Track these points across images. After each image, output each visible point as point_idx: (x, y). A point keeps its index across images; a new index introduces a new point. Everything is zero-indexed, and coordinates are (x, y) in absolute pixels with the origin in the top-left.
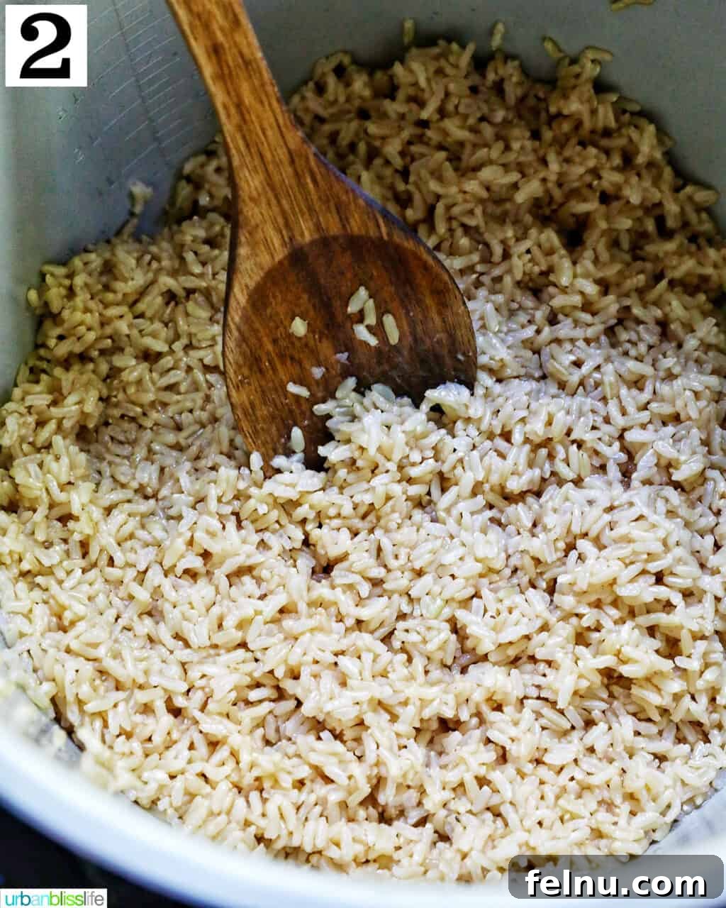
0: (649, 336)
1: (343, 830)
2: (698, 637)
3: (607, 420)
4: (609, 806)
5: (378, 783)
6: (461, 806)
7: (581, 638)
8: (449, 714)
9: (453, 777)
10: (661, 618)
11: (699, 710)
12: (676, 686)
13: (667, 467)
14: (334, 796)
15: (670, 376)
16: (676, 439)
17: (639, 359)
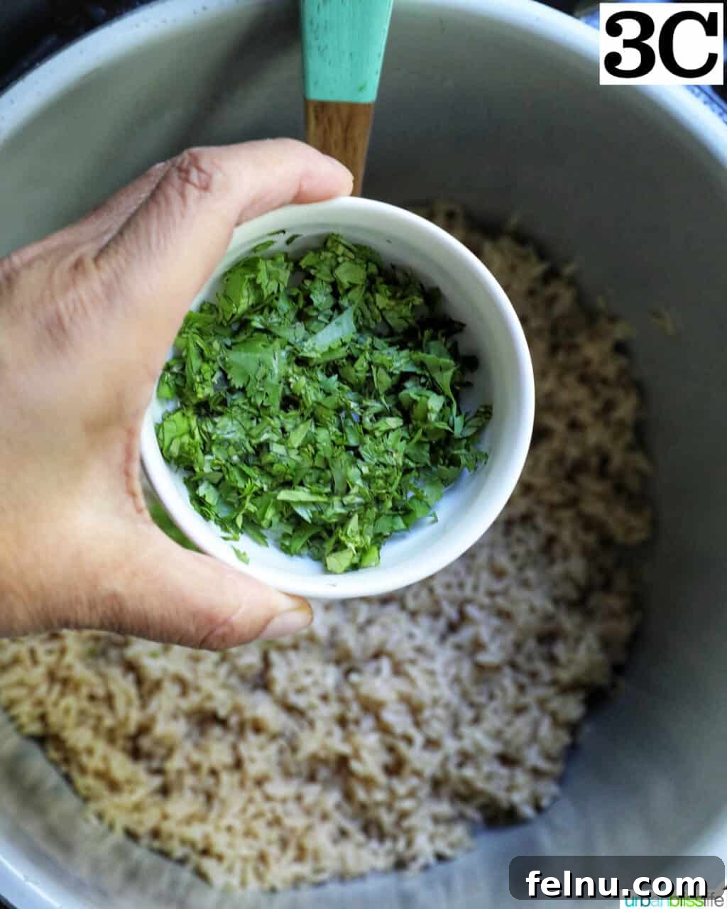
0: (533, 542)
1: (101, 747)
2: (418, 774)
3: (461, 586)
4: (284, 844)
5: (144, 729)
6: (189, 780)
7: (342, 722)
8: (222, 713)
9: (196, 757)
10: (402, 746)
11: (387, 819)
12: (380, 796)
13: (478, 646)
14: (108, 722)
15: (525, 584)
16: (497, 632)
17: (514, 557)
